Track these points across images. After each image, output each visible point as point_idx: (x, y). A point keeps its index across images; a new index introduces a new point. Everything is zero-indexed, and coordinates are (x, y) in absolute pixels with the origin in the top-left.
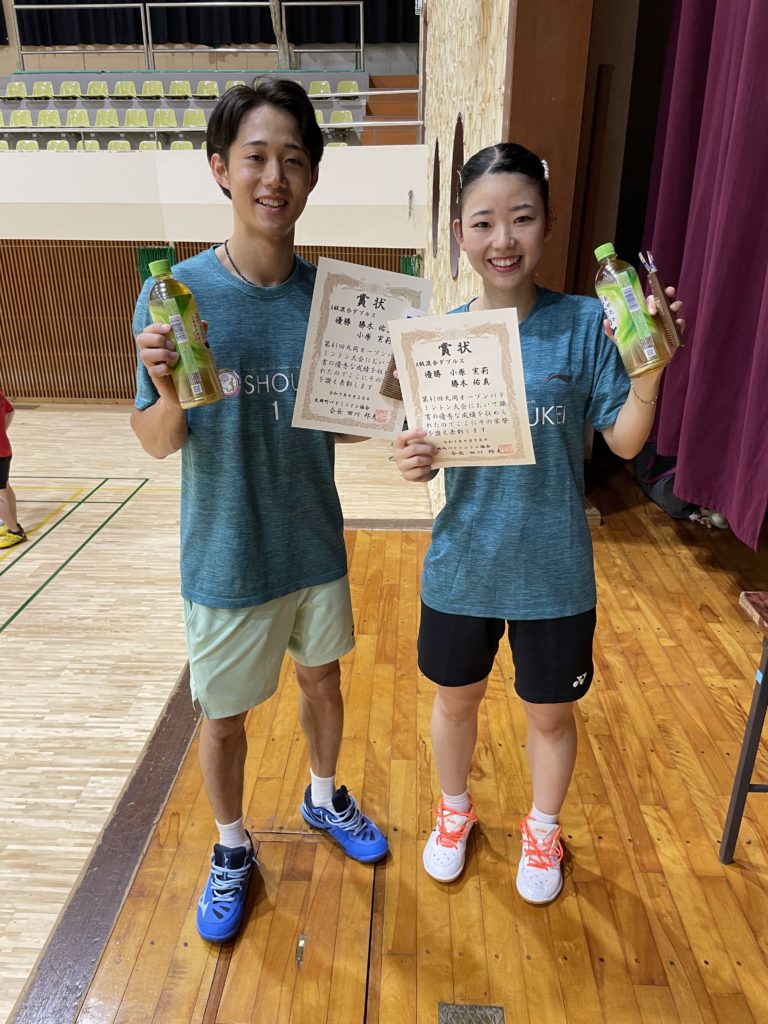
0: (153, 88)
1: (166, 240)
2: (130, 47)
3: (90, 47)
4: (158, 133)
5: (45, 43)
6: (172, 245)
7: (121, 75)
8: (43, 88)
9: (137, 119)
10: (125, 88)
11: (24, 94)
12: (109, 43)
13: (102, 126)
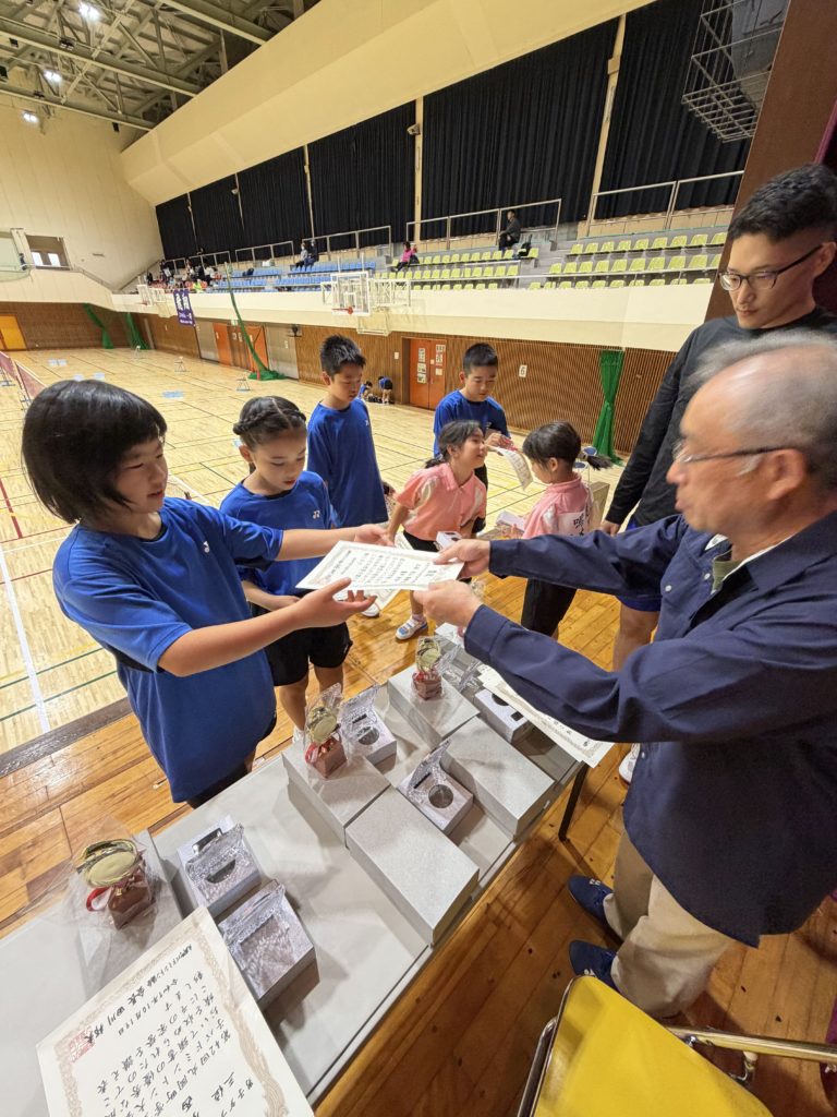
0: (661, 243)
1: (621, 345)
2: (660, 214)
3: (635, 217)
4: (647, 275)
5: (608, 217)
6: (624, 350)
7: (642, 235)
8: (593, 248)
9: (639, 265)
10: (642, 244)
11: (580, 252)
12: (647, 213)
13: (614, 272)
